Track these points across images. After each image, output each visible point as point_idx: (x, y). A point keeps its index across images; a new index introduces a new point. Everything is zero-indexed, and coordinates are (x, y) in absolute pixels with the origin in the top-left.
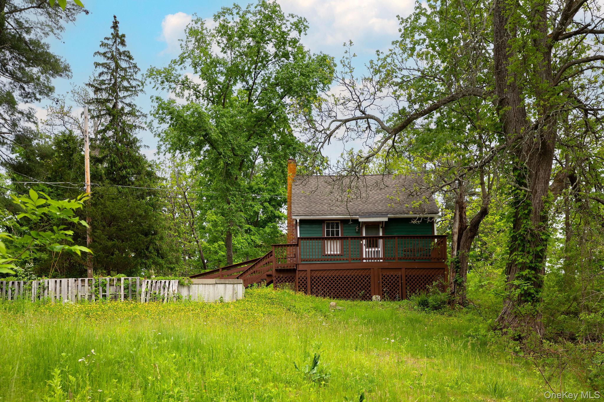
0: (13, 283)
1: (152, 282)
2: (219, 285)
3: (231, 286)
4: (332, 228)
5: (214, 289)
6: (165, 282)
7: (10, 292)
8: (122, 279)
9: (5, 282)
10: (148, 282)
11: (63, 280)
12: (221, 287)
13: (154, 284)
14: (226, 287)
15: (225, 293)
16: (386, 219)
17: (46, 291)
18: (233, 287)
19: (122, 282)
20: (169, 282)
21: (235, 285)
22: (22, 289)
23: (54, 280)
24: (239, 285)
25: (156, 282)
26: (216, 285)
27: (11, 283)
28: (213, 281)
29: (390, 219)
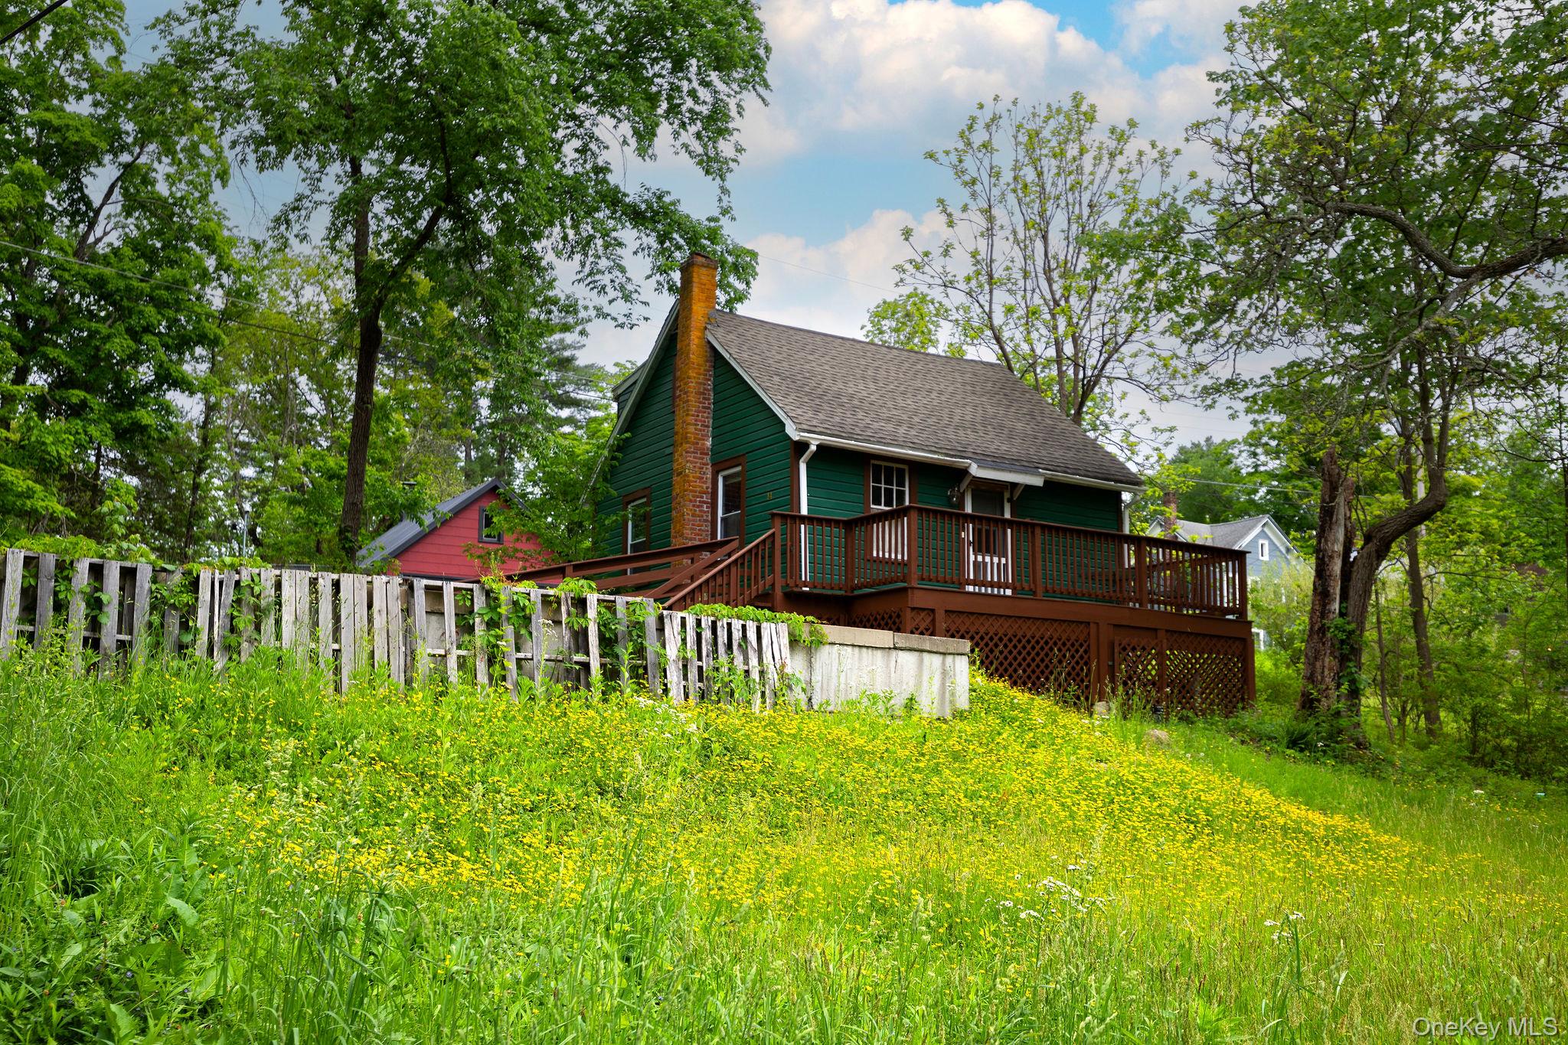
0: (96, 571)
1: (699, 623)
2: (900, 653)
3: (937, 660)
4: (889, 482)
5: (888, 666)
6: (744, 627)
7: (79, 609)
8: (592, 598)
9: (49, 561)
10: (683, 619)
11: (346, 580)
12: (907, 659)
13: (707, 634)
14: (921, 661)
15: (919, 683)
16: (1037, 481)
17: (268, 624)
18: (943, 663)
19: (592, 613)
20: (759, 629)
21: (949, 659)
22: (142, 602)
23: (304, 576)
24: (958, 658)
25: (714, 623)
26: (894, 653)
27: (83, 567)
28: (884, 637)
29: (1048, 483)
